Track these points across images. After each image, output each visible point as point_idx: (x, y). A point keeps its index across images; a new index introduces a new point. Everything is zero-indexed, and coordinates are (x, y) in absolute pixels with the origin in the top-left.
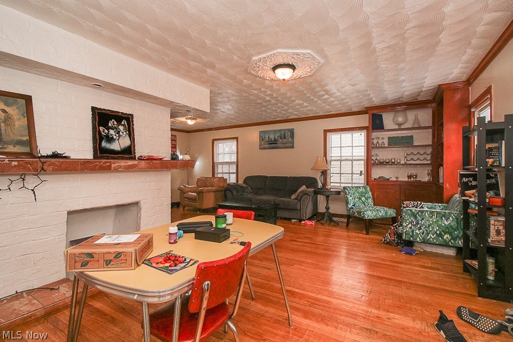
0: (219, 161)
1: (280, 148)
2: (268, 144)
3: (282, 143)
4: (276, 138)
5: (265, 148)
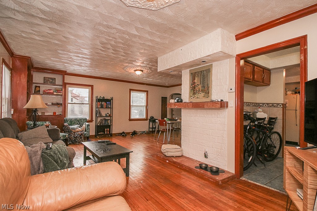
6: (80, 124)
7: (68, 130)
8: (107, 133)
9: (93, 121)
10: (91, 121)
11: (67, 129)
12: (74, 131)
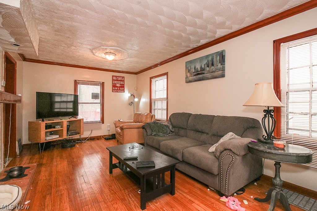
0: (157, 97)
1: (208, 79)
2: (195, 75)
3: (209, 72)
4: (203, 67)
5: (190, 82)
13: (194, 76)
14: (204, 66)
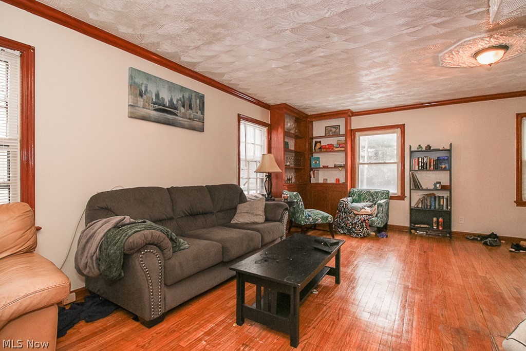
2: (157, 110)
4: (175, 102)
6: (374, 200)
7: (344, 209)
8: (438, 227)
9: (405, 199)
10: (402, 197)
11: (343, 207)
12: (356, 212)
13: (155, 110)
14: (177, 102)
